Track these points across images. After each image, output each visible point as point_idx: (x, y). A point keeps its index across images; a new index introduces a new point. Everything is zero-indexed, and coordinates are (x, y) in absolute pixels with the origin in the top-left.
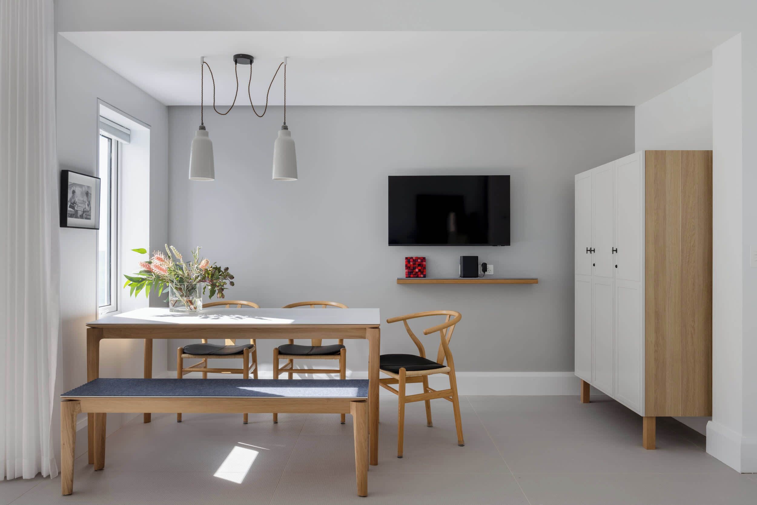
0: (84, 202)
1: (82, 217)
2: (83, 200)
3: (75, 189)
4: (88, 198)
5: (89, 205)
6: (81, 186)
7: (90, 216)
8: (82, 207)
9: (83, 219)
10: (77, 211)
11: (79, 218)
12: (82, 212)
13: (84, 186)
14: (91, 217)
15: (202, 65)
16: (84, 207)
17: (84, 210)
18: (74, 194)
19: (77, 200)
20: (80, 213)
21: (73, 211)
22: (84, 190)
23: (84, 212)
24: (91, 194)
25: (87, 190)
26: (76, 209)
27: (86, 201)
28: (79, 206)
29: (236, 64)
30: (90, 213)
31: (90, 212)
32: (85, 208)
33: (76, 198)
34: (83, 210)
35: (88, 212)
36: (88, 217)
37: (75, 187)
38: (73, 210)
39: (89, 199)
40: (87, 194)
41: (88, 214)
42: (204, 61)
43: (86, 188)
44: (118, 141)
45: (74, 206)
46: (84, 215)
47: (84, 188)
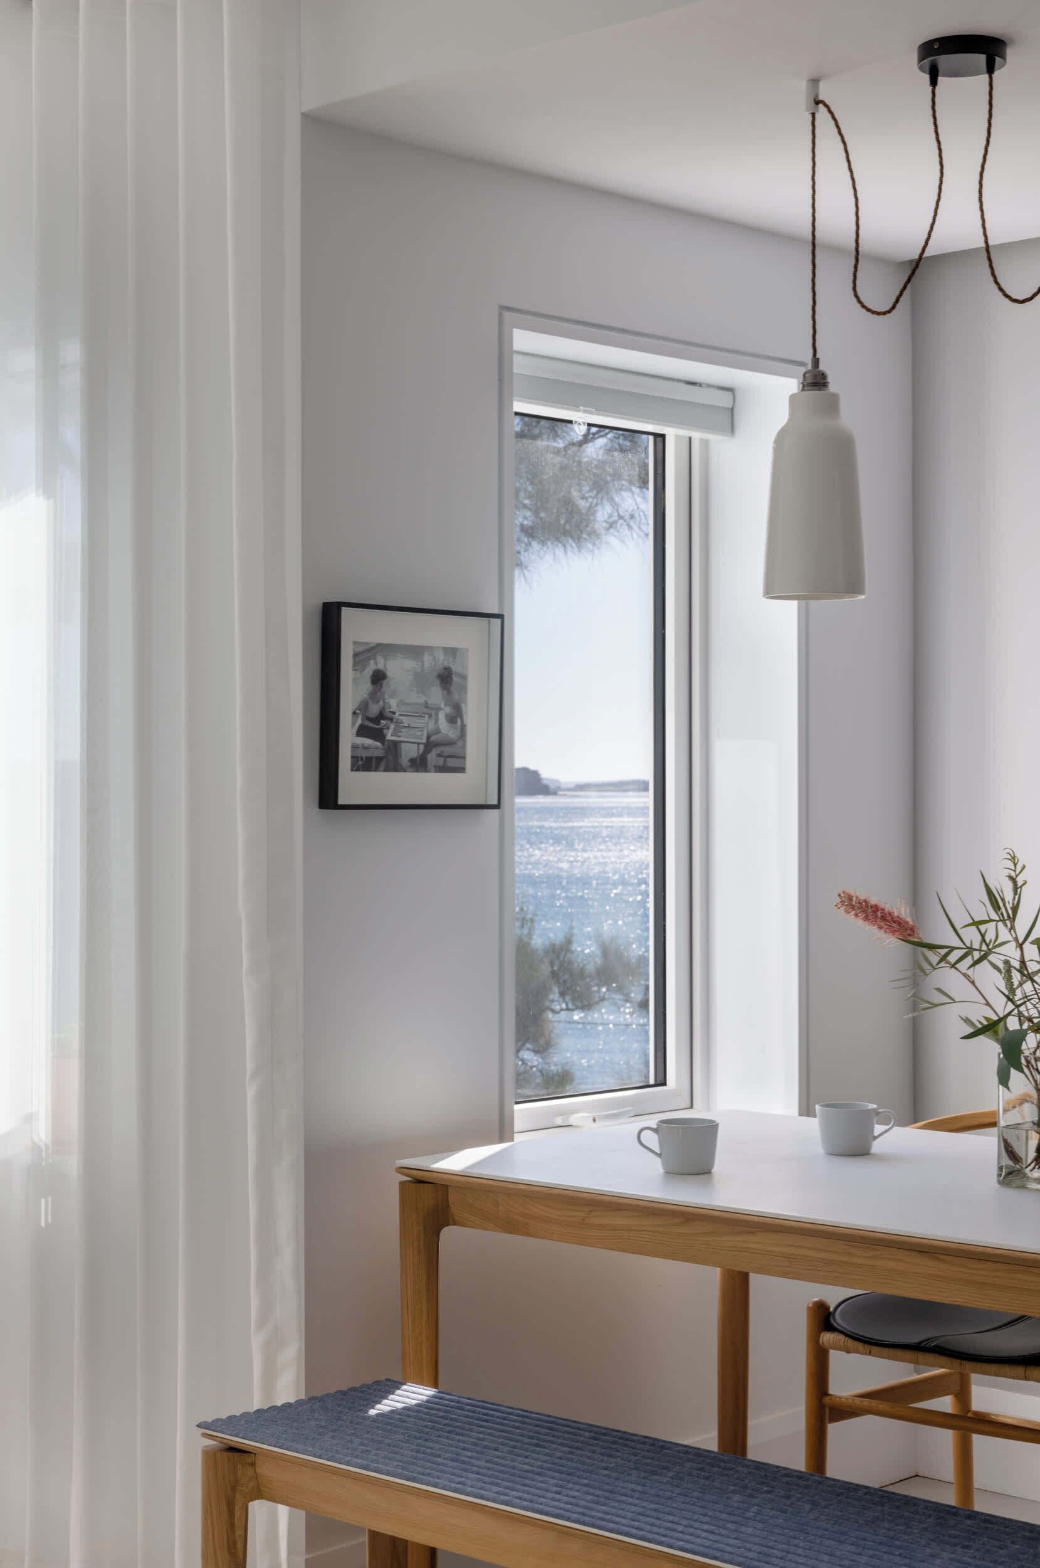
0: (431, 709)
1: (419, 764)
2: (426, 702)
3: (385, 666)
4: (449, 692)
5: (456, 716)
6: (415, 651)
7: (464, 758)
8: (421, 729)
9: (426, 770)
10: (395, 747)
11: (405, 771)
12: (422, 747)
13: (430, 649)
14: (465, 764)
15: (813, 115)
16: (431, 726)
17: (429, 737)
18: (381, 686)
19: (393, 704)
20: (410, 751)
21: (377, 748)
22: (427, 665)
23: (429, 746)
24: (464, 677)
25: (446, 664)
26: (389, 737)
27: (443, 705)
28: (408, 727)
29: (934, 83)
30: (464, 747)
31: (460, 744)
32: (438, 731)
33: (391, 696)
34: (424, 741)
35: (451, 743)
36: (451, 763)
37: (386, 660)
38: (378, 744)
39: (456, 696)
40: (446, 678)
41: (448, 750)
42: (821, 98)
43: (442, 657)
44: (690, 438)
45: (381, 730)
46: (432, 757)
47: (427, 658)
